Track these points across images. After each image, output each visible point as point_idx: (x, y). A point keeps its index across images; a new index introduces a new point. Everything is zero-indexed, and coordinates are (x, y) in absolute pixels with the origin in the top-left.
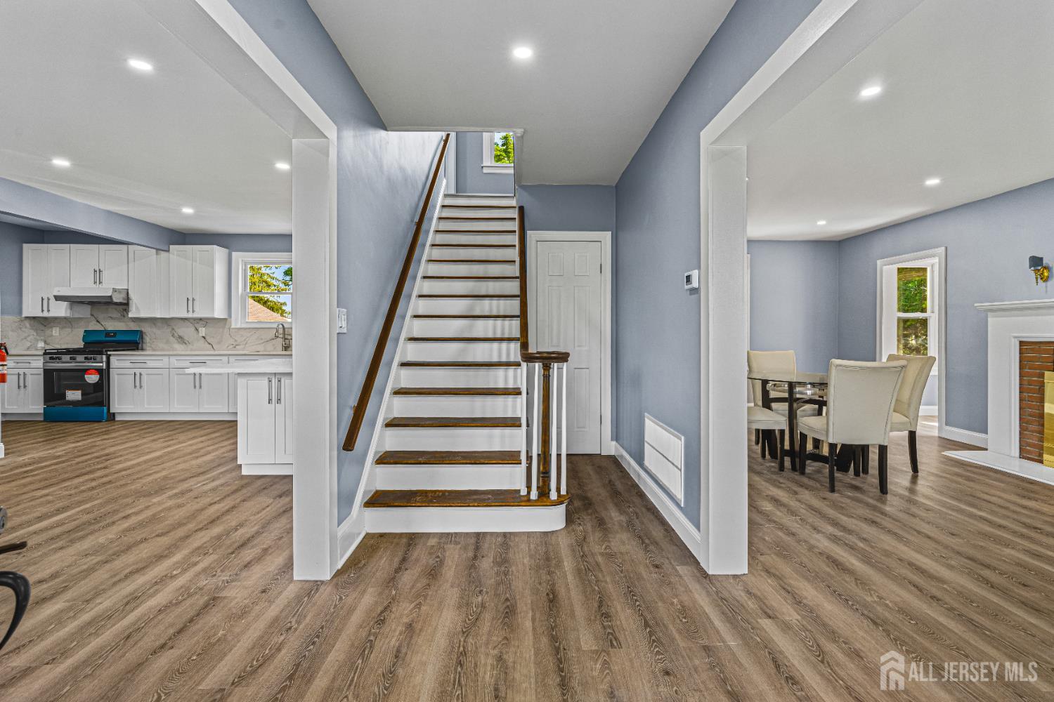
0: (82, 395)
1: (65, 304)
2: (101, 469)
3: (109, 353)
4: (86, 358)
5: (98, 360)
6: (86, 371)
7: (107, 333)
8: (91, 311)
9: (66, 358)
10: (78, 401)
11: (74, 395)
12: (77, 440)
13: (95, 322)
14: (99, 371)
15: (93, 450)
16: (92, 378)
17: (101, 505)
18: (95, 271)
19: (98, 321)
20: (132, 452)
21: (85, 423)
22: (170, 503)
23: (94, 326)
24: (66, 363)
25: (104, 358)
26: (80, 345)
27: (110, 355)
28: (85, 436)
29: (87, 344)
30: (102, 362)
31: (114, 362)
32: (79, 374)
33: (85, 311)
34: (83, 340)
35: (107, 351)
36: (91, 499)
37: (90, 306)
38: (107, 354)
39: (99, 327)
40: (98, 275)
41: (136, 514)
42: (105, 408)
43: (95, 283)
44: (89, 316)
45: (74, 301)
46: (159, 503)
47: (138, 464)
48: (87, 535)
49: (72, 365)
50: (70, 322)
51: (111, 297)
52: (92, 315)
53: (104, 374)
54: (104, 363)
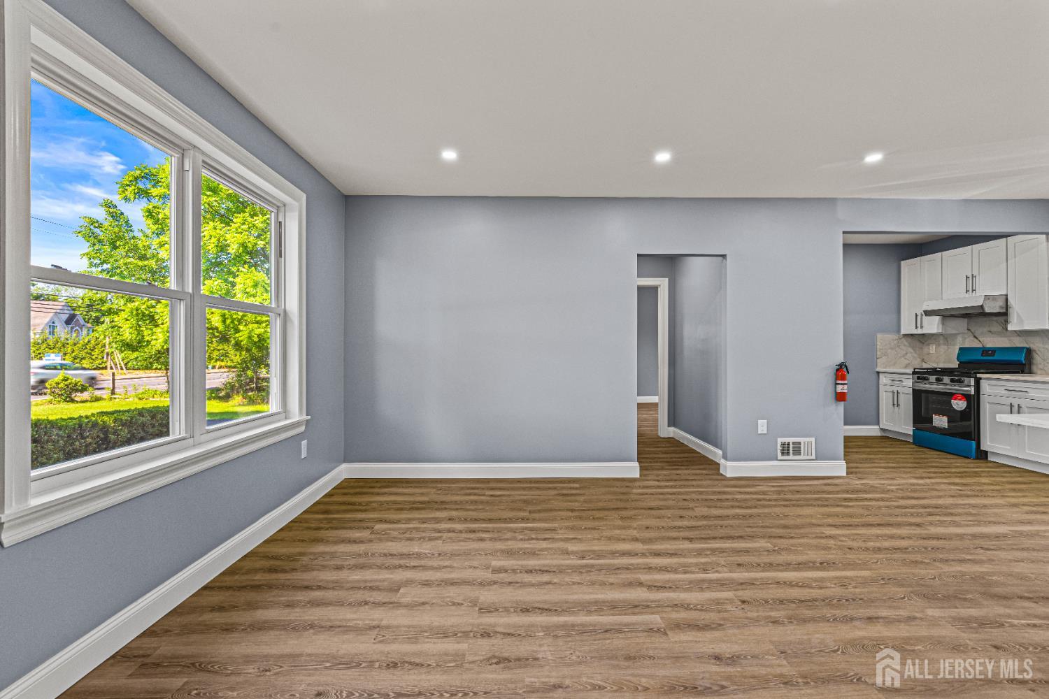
0: (949, 422)
1: (937, 319)
2: (911, 524)
3: (979, 375)
4: (952, 381)
5: (966, 383)
6: (952, 395)
7: (985, 351)
8: (968, 324)
9: (933, 378)
10: (944, 428)
11: (941, 421)
12: (924, 475)
13: (972, 338)
14: (967, 397)
15: (928, 495)
16: (959, 405)
17: (865, 582)
18: (967, 277)
19: (975, 337)
20: (971, 514)
21: (949, 456)
22: (948, 632)
23: (970, 343)
24: (932, 385)
25: (972, 381)
26: (955, 364)
27: (980, 379)
28: (935, 473)
29: (961, 363)
30: (969, 386)
31: (986, 387)
32: (945, 398)
33: (960, 325)
34: (958, 359)
35: (976, 373)
36: (863, 565)
37: (966, 320)
38: (976, 378)
39: (976, 344)
40: (971, 281)
41: (888, 621)
42: (974, 443)
43: (967, 291)
44: (966, 331)
45: (947, 315)
46: (934, 622)
47: (961, 537)
48: (812, 620)
49: (939, 387)
50: (946, 339)
51: (982, 306)
52: (969, 330)
53: (974, 401)
54: (973, 389)
